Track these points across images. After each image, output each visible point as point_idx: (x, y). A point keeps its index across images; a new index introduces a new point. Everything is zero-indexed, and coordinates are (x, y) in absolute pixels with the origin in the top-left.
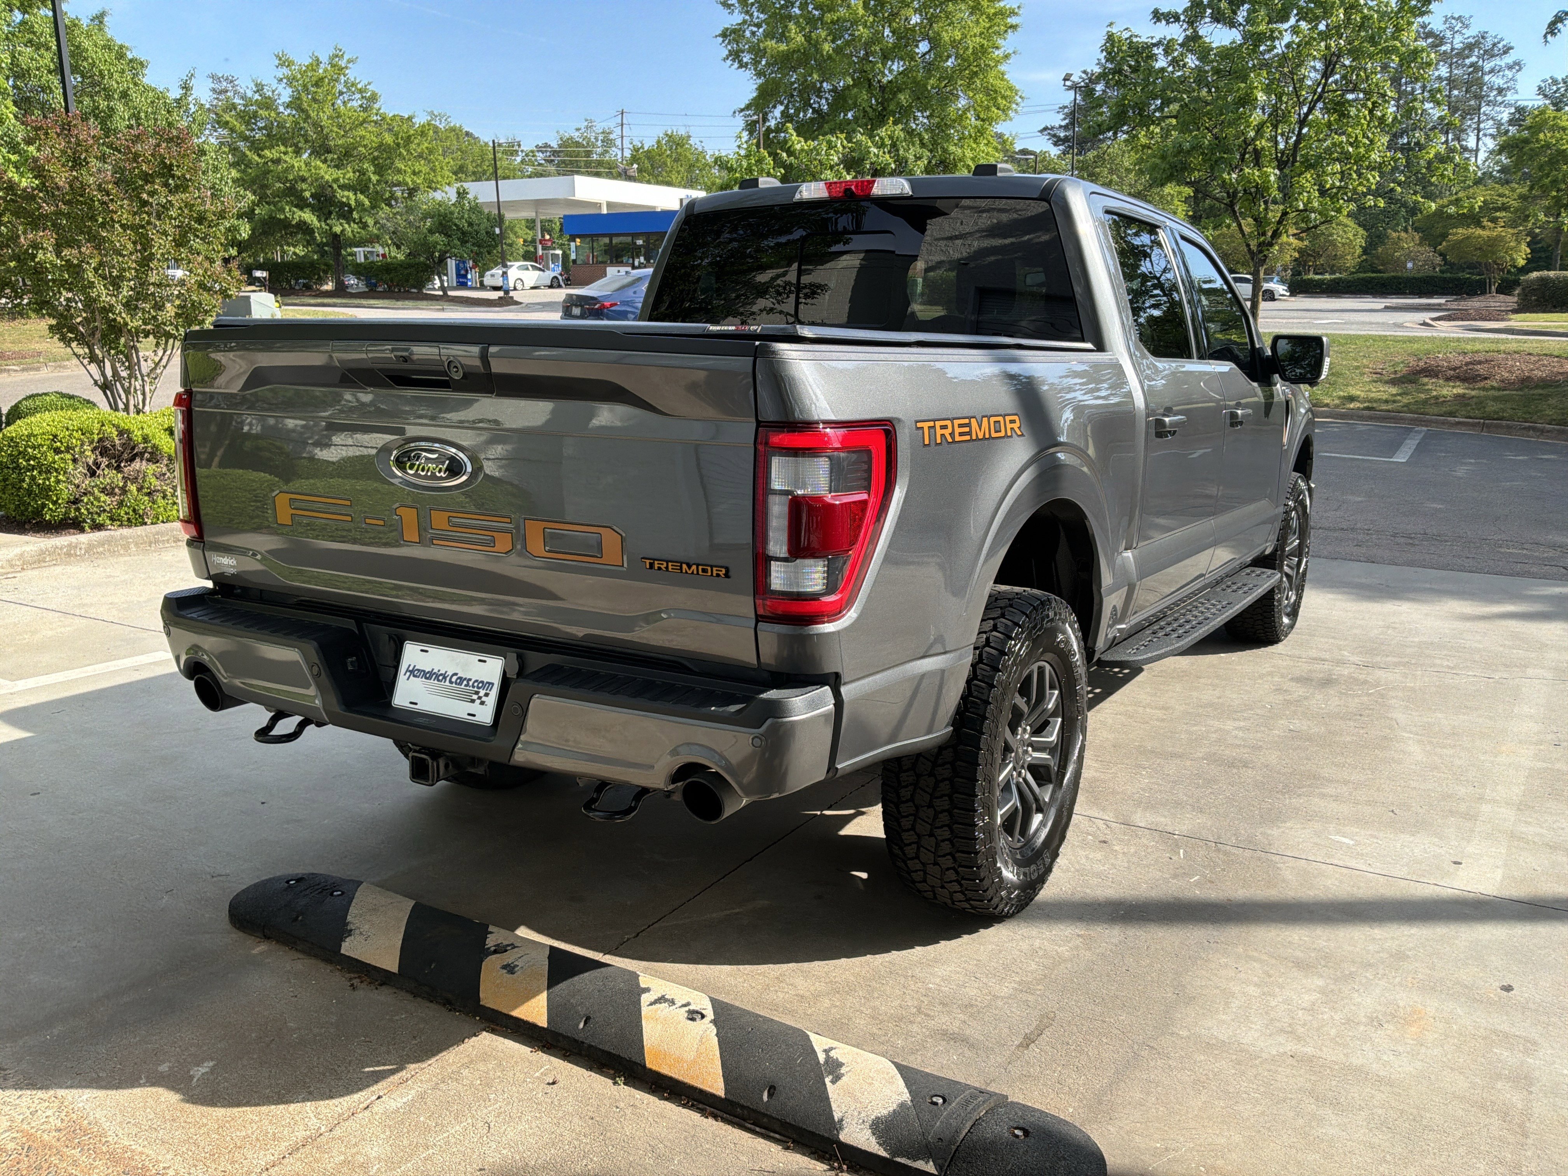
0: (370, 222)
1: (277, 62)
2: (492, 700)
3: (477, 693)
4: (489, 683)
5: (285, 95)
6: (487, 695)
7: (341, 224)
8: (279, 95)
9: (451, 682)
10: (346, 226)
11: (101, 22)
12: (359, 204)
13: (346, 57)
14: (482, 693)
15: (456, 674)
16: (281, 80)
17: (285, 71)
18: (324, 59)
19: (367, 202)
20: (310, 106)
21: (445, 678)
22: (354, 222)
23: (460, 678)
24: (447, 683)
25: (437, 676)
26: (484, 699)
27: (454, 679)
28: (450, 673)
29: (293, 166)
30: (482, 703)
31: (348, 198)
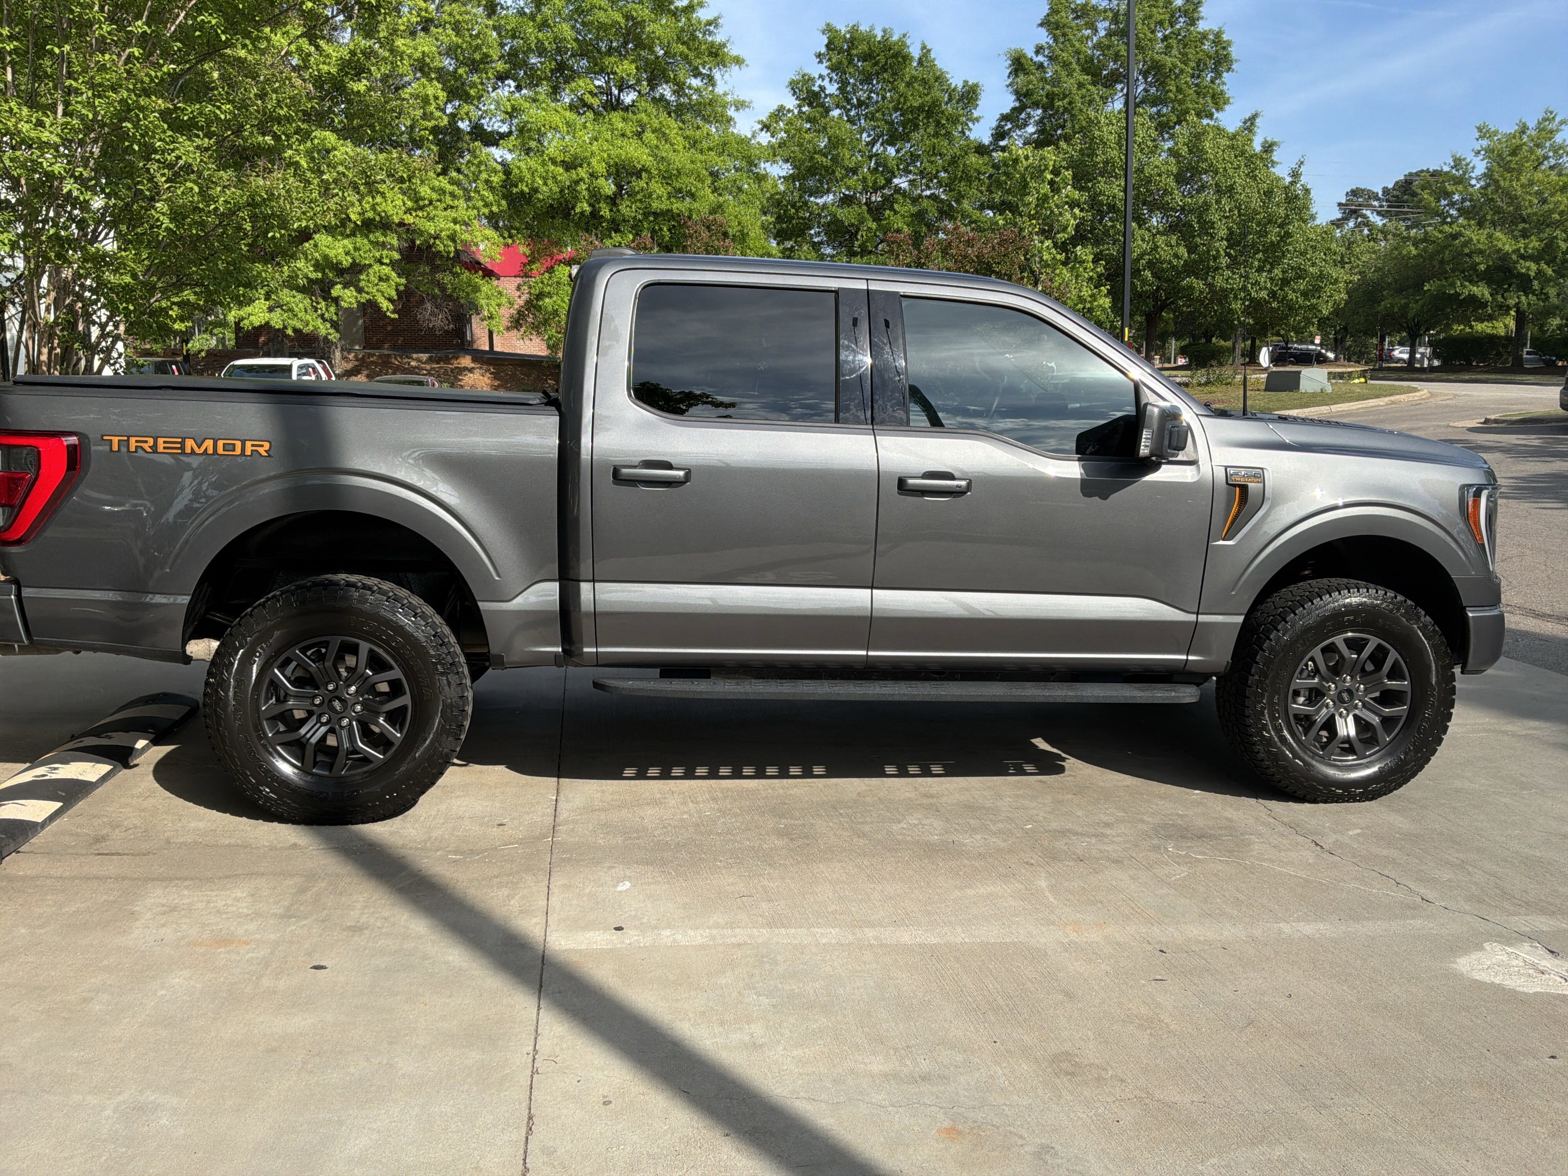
0: (1552, 292)
1: (1477, 135)
5: (1480, 166)
7: (1518, 298)
8: (1474, 168)
10: (1523, 298)
11: (1252, 124)
12: (1540, 273)
13: (1558, 119)
16: (1478, 152)
17: (1485, 143)
18: (1532, 124)
19: (1550, 272)
20: (1502, 176)
22: (1534, 294)
29: (1471, 239)
31: (1528, 269)
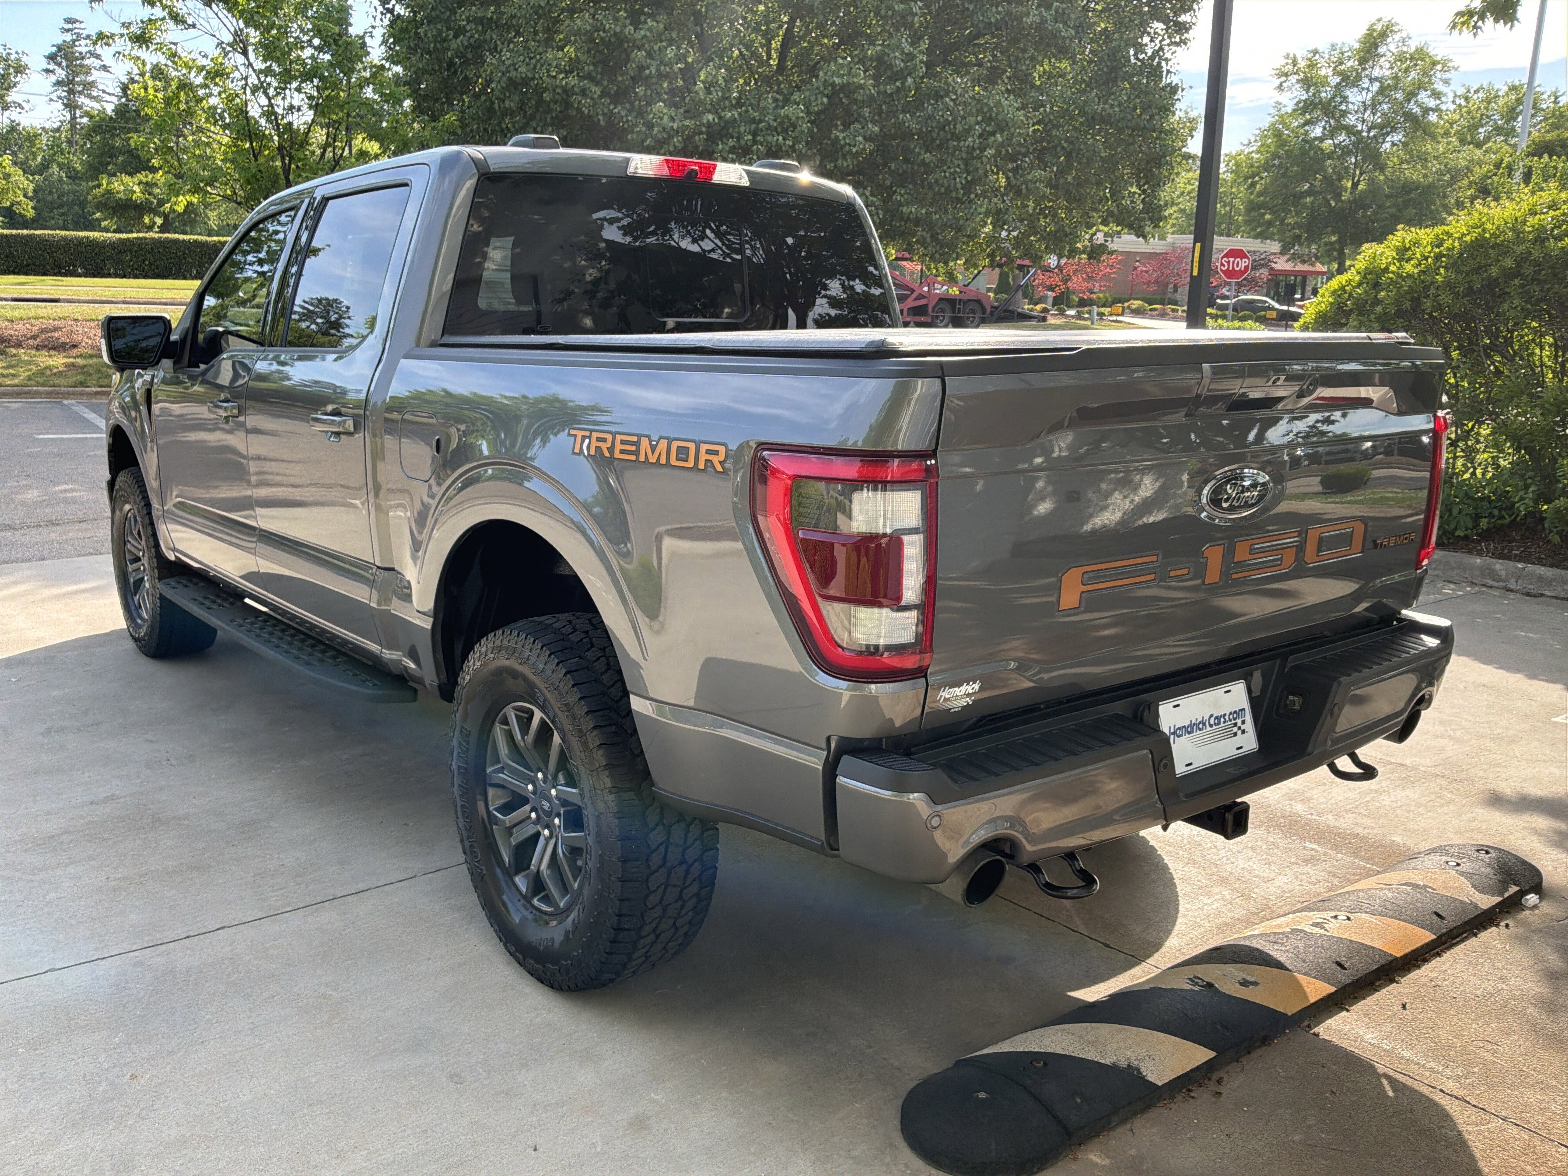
2: (1249, 726)
3: (1235, 724)
4: (1241, 710)
6: (1243, 722)
9: (1211, 726)
14: (1239, 722)
15: (1212, 716)
21: (1204, 724)
23: (1217, 718)
24: (1209, 728)
25: (1197, 725)
26: (1243, 727)
27: (1212, 722)
28: (1206, 717)
30: (1243, 732)
